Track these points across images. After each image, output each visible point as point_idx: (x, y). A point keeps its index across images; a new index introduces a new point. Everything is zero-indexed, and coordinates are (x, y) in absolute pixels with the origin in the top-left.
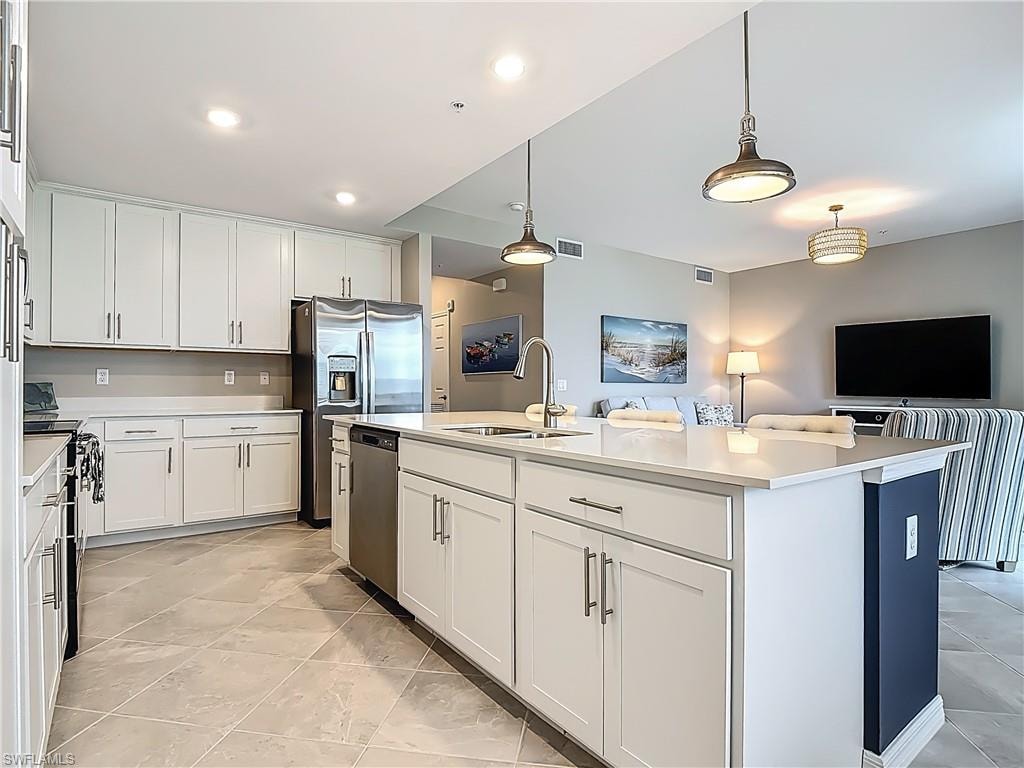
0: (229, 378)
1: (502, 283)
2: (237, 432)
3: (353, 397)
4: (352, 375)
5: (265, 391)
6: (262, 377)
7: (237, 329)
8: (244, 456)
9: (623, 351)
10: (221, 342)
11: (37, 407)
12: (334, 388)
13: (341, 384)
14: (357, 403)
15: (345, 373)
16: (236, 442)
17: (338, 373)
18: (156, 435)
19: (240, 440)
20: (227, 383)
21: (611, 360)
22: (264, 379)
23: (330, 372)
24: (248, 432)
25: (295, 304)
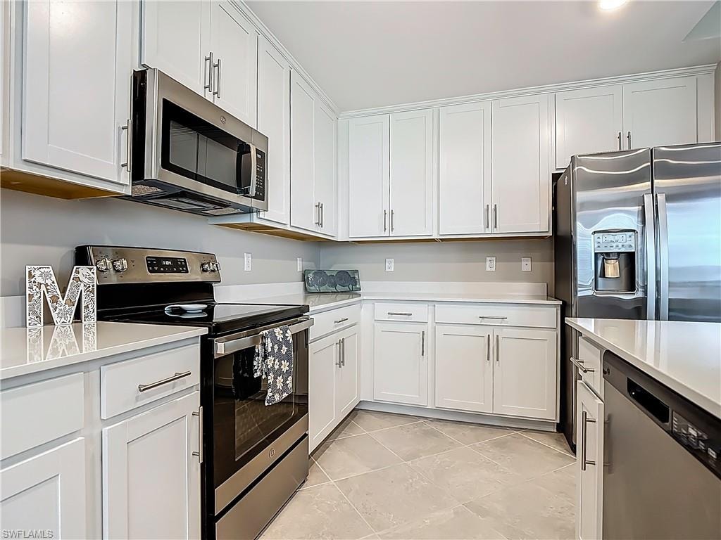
0: (490, 265)
2: (486, 322)
3: (631, 287)
4: (631, 257)
5: (528, 277)
6: (523, 263)
7: (492, 213)
8: (492, 350)
10: (476, 228)
11: (346, 289)
12: (603, 275)
13: (612, 269)
14: (639, 294)
15: (619, 253)
16: (485, 332)
17: (608, 254)
18: (411, 319)
19: (488, 331)
20: (488, 269)
22: (526, 265)
23: (596, 254)
24: (498, 322)
25: (556, 177)
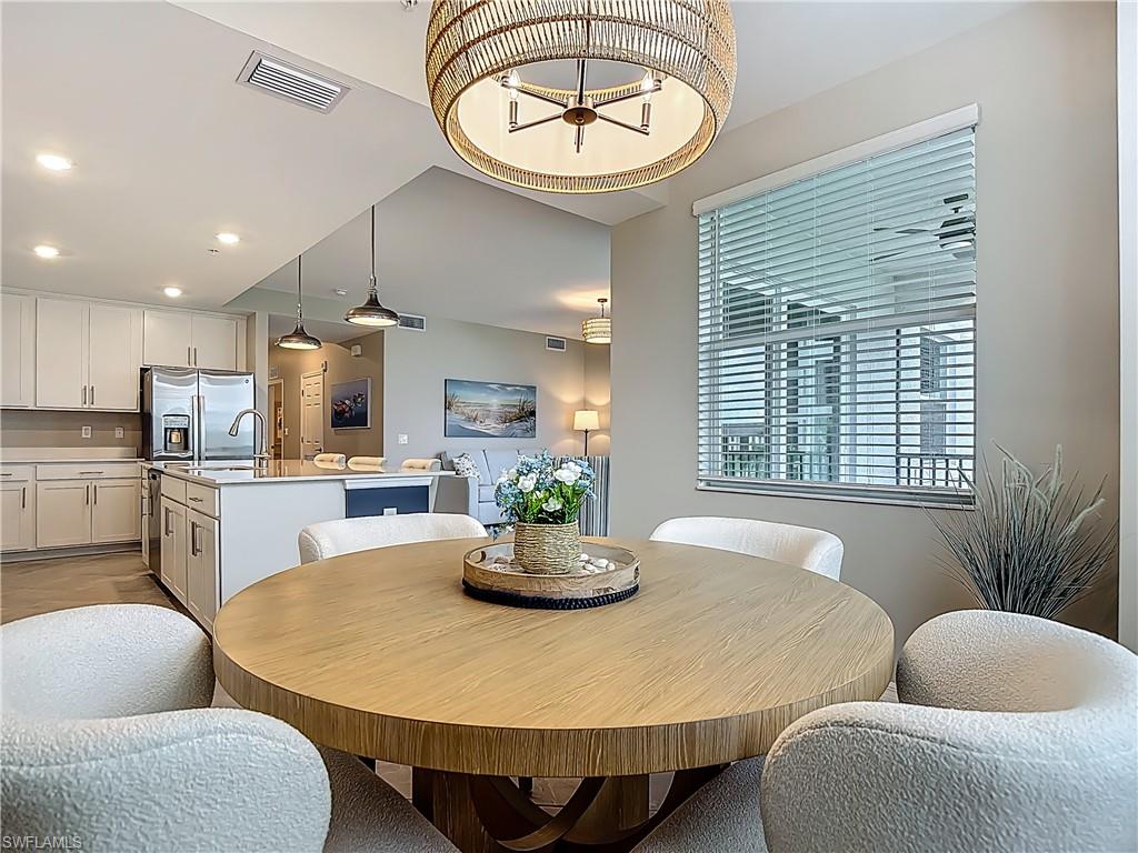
0: (86, 433)
1: (357, 350)
2: (84, 476)
3: (186, 448)
4: (186, 430)
5: (120, 443)
6: (117, 432)
7: (88, 393)
8: (90, 497)
9: (467, 410)
10: (74, 402)
12: (170, 441)
13: (175, 437)
14: (190, 454)
15: (179, 429)
16: (84, 484)
17: (173, 428)
18: (12, 478)
19: (88, 483)
20: (84, 436)
21: (455, 418)
22: (119, 433)
23: (166, 429)
24: (97, 476)
25: (143, 371)
